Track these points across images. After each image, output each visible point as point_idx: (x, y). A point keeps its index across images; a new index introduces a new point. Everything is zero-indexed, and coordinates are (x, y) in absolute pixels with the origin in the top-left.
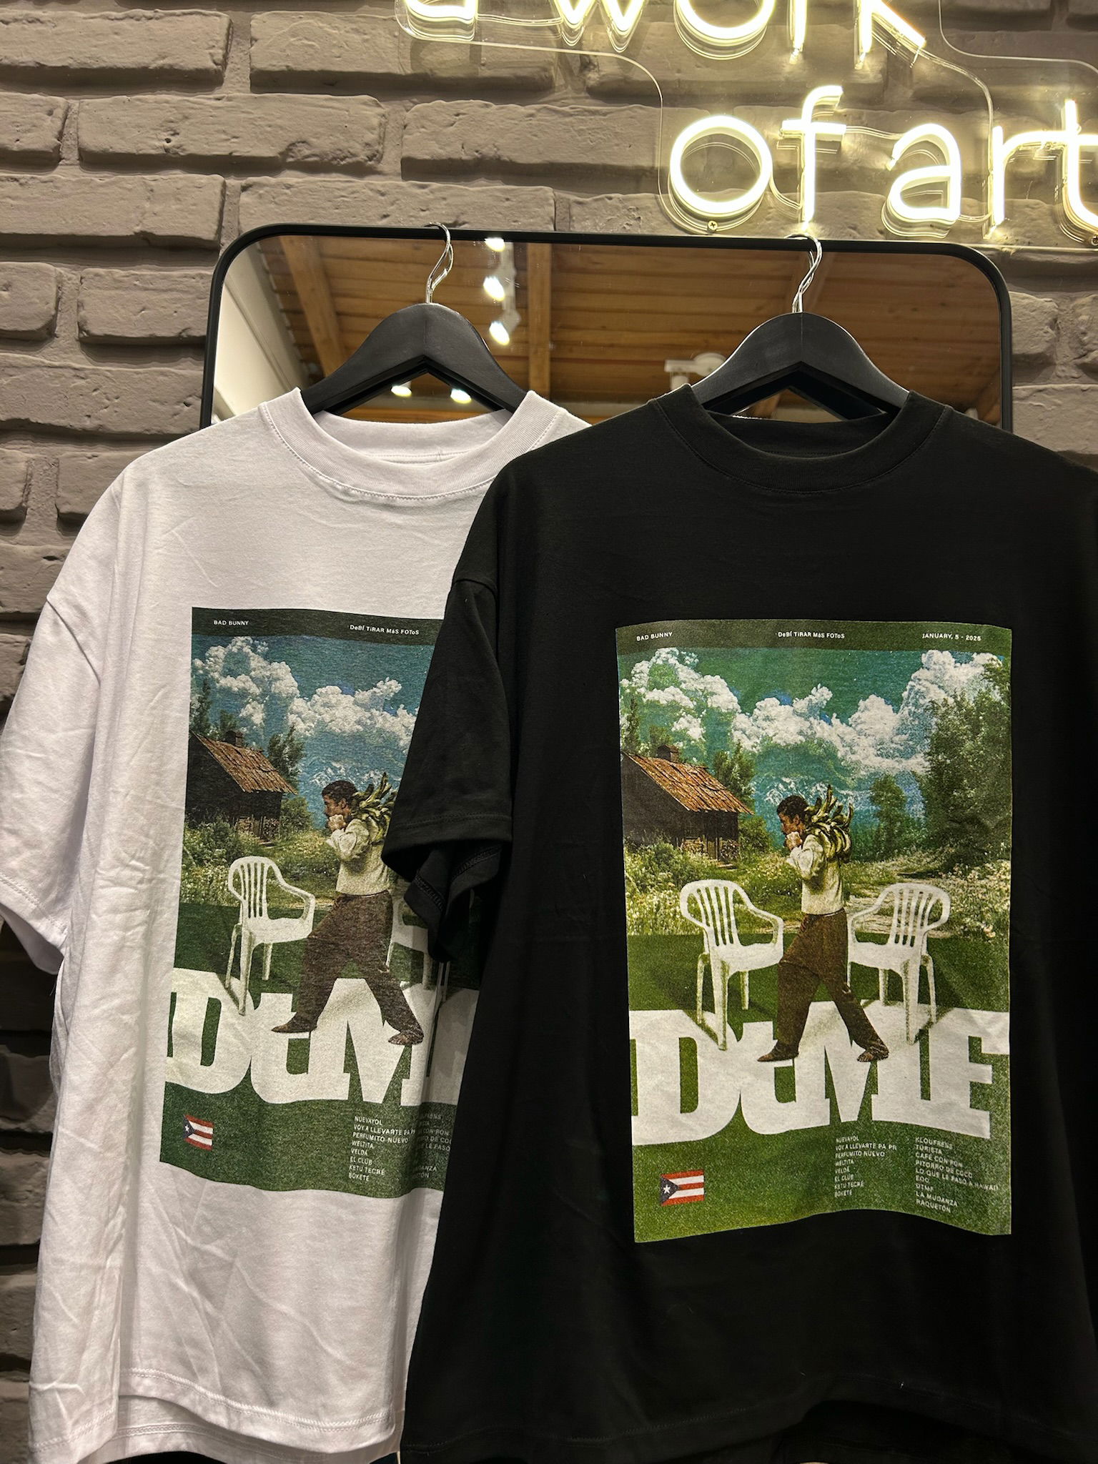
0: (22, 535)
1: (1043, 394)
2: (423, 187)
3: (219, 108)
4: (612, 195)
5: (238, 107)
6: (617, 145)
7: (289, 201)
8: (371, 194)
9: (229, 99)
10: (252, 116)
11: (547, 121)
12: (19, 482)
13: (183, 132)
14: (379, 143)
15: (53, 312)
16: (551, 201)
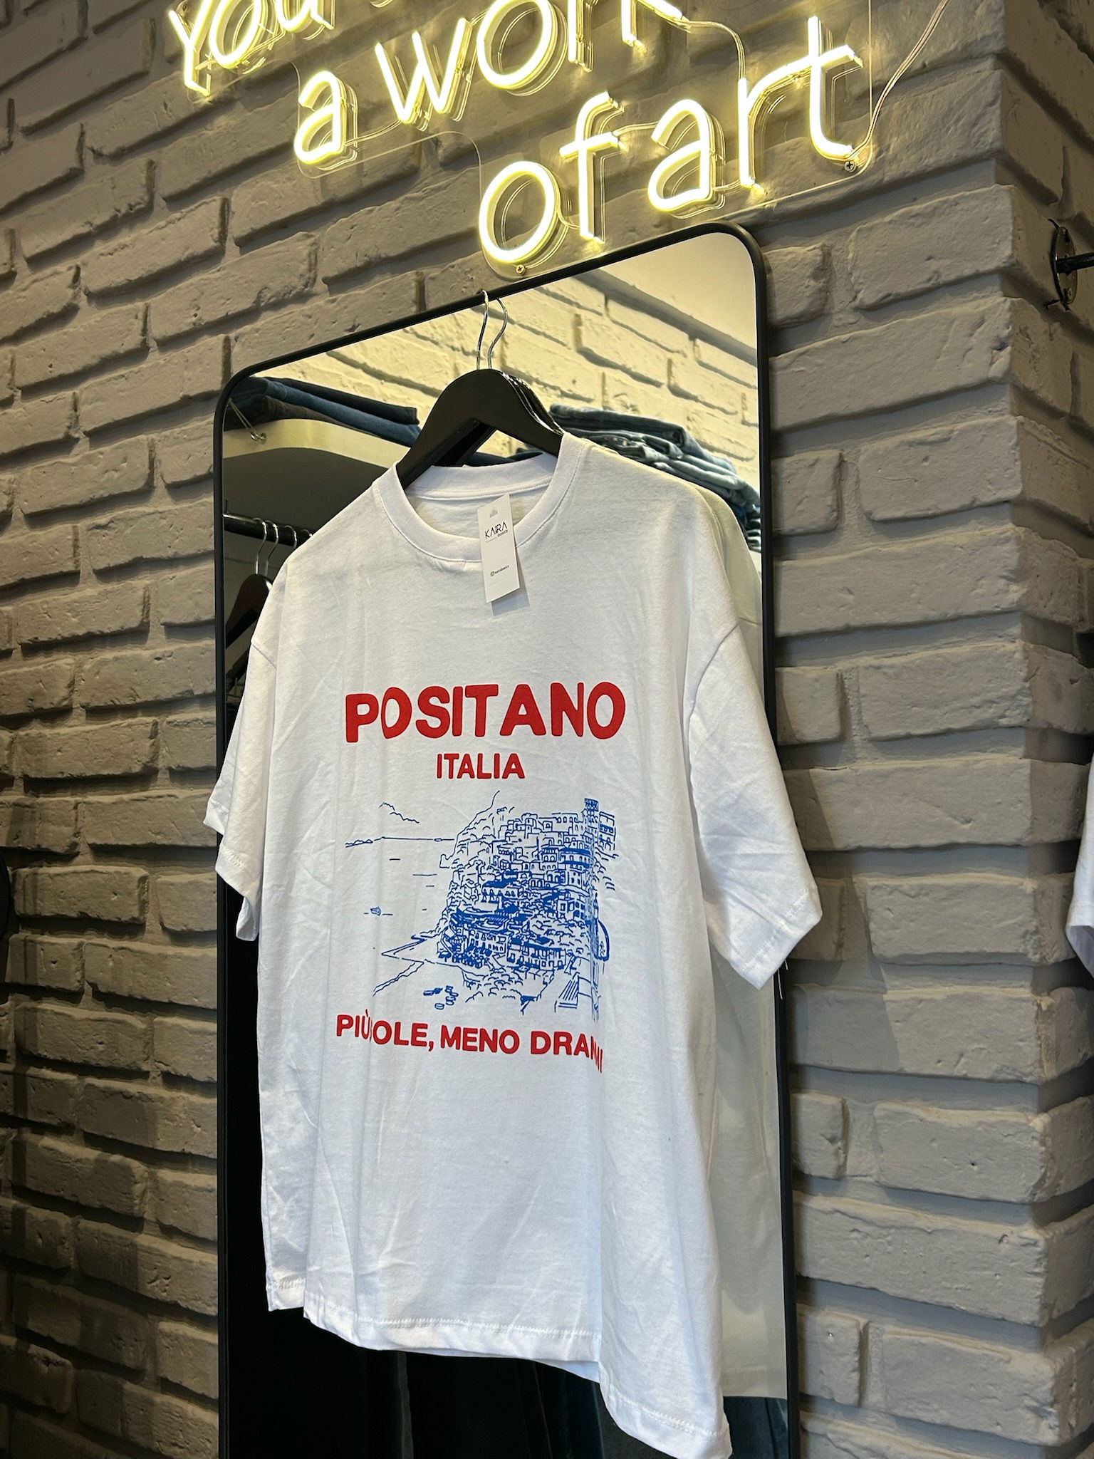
0: (149, 643)
1: (804, 356)
2: (334, 301)
3: (218, 278)
4: (453, 263)
5: (229, 273)
6: (455, 214)
7: (258, 343)
8: (302, 318)
9: (224, 269)
10: (236, 278)
11: (407, 210)
12: (139, 605)
13: (201, 306)
14: (310, 271)
15: (148, 472)
16: (413, 284)
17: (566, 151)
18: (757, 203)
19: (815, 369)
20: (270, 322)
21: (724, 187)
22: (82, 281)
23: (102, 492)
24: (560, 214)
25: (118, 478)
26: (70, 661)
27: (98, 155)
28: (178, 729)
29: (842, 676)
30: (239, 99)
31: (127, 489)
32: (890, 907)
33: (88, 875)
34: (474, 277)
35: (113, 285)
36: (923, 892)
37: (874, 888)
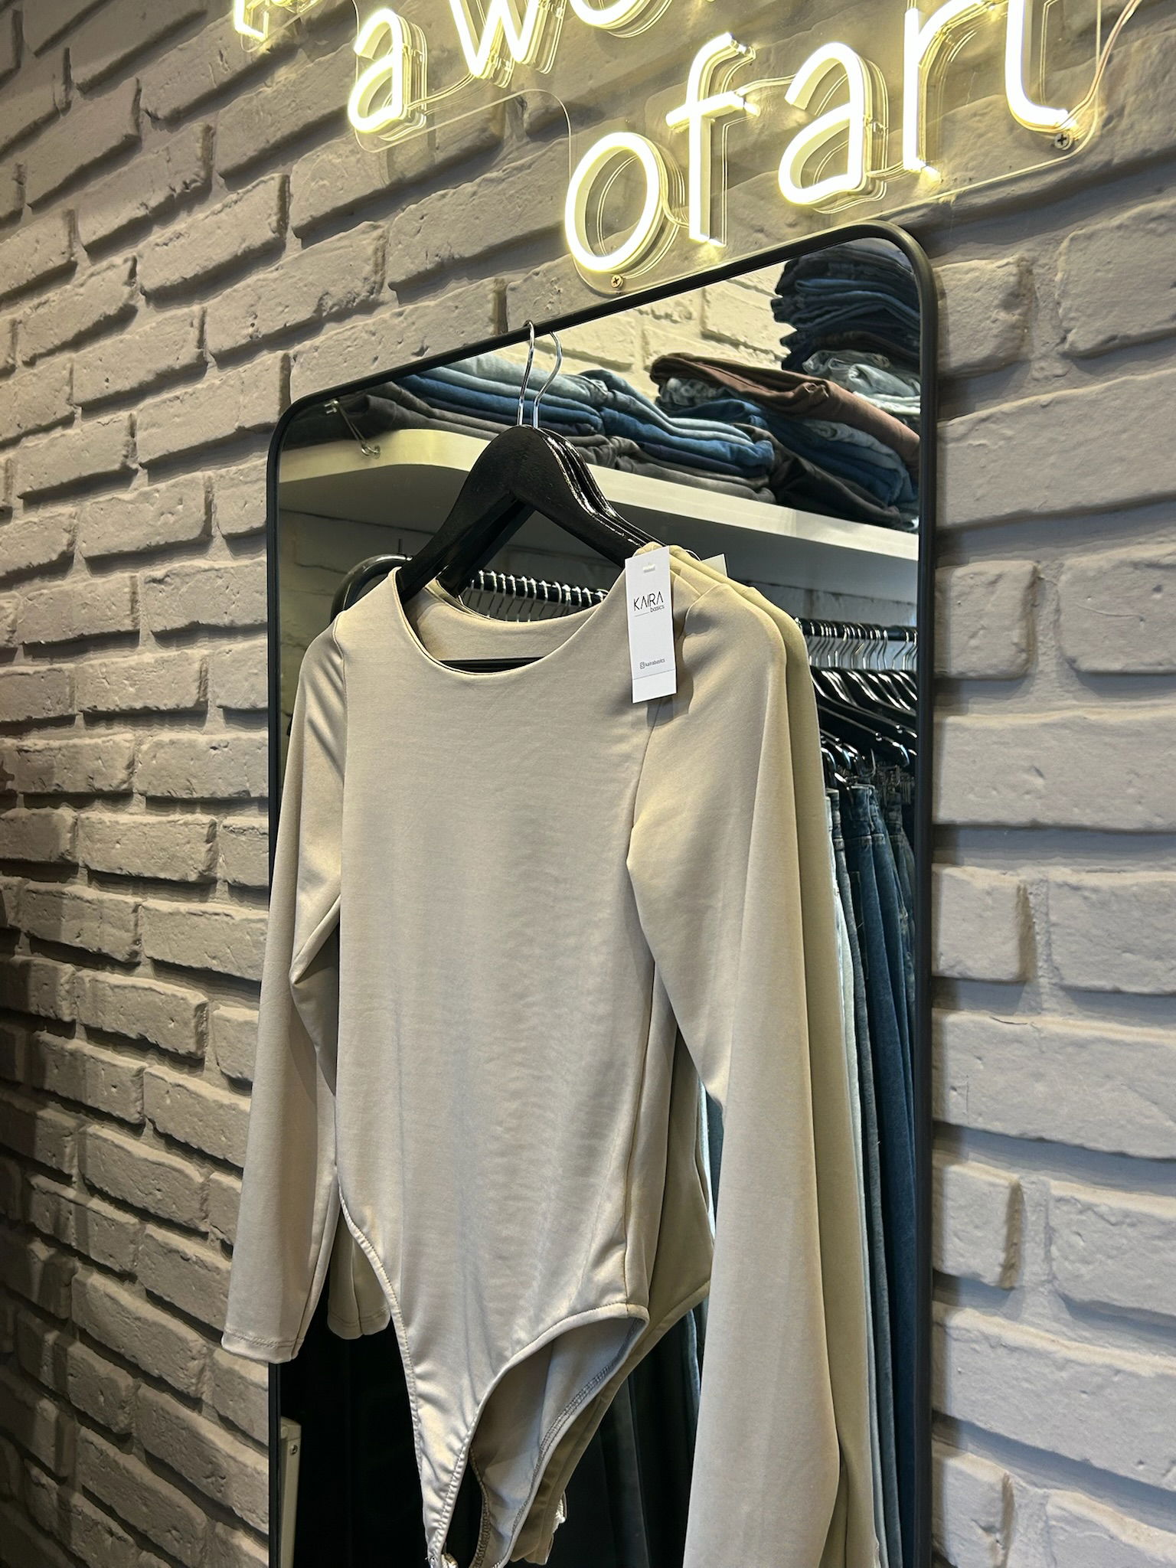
0: (208, 726)
1: (987, 423)
2: (400, 314)
3: (276, 279)
4: (537, 270)
5: (287, 273)
6: (540, 202)
8: (363, 334)
10: (294, 280)
11: (485, 196)
12: (195, 681)
13: (258, 314)
14: (376, 272)
15: (204, 518)
16: (491, 296)
17: (674, 118)
18: (928, 193)
19: (1002, 443)
20: (331, 338)
21: (884, 171)
22: (138, 277)
23: (158, 538)
24: (665, 204)
25: (174, 523)
26: (129, 736)
27: (154, 118)
28: (234, 836)
29: (1025, 890)
30: (300, 46)
31: (183, 537)
32: (1081, 1232)
33: (148, 993)
34: (562, 290)
35: (168, 284)
36: (1128, 1220)
37: (1060, 1200)
